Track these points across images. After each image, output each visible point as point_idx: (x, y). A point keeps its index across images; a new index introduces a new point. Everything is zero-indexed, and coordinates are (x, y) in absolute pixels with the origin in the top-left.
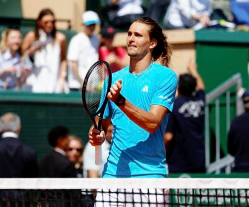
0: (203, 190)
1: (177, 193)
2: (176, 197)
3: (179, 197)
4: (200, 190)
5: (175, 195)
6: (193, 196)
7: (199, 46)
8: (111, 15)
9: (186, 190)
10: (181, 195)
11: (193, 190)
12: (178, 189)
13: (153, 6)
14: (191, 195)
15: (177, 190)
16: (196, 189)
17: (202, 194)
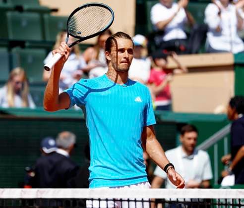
0: (241, 200)
1: (218, 203)
2: (217, 206)
3: (220, 206)
4: (240, 200)
5: (216, 204)
6: (233, 205)
7: (237, 68)
8: (157, 40)
9: (226, 199)
10: (222, 204)
11: (233, 199)
12: (219, 199)
13: (195, 32)
14: (231, 205)
15: (217, 200)
16: (235, 199)
17: (241, 203)
